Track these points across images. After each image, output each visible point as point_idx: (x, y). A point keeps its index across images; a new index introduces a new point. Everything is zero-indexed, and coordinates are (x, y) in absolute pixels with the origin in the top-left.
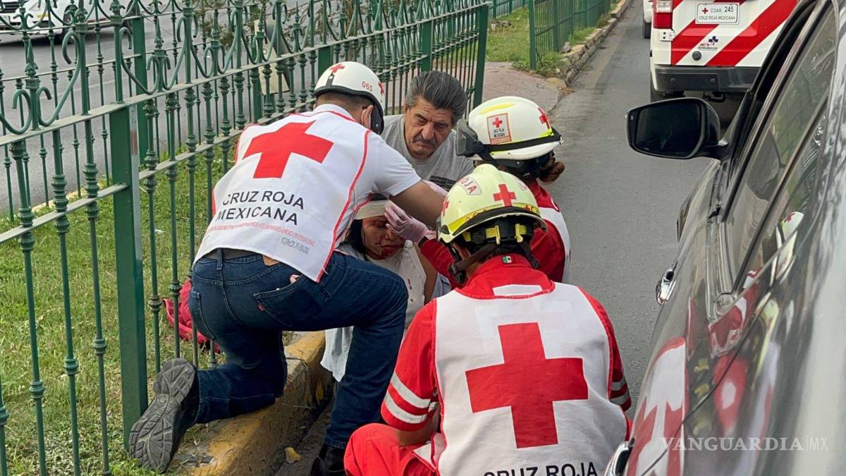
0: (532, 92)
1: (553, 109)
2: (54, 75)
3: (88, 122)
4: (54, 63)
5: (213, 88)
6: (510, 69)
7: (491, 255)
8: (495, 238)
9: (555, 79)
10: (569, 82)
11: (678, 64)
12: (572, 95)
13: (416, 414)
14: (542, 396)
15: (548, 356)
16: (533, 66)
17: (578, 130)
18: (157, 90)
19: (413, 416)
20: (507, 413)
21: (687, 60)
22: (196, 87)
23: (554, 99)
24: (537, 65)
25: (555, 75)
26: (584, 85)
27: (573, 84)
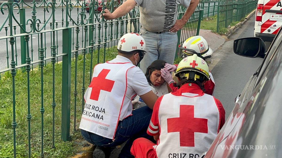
0: (216, 39)
1: (222, 45)
2: (63, 23)
3: (54, 32)
4: (63, 19)
5: (101, 26)
6: (210, 32)
7: (185, 83)
8: (187, 77)
9: (224, 36)
10: (229, 37)
11: (263, 33)
12: (229, 41)
13: (154, 131)
14: (191, 130)
15: (195, 117)
16: (217, 31)
17: (230, 52)
18: (81, 25)
19: (153, 131)
20: (179, 134)
21: (266, 32)
22: (95, 25)
23: (223, 42)
24: (219, 31)
25: (224, 35)
26: (234, 38)
27: (230, 38)
